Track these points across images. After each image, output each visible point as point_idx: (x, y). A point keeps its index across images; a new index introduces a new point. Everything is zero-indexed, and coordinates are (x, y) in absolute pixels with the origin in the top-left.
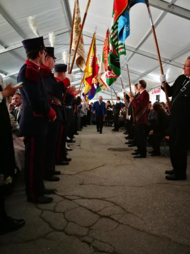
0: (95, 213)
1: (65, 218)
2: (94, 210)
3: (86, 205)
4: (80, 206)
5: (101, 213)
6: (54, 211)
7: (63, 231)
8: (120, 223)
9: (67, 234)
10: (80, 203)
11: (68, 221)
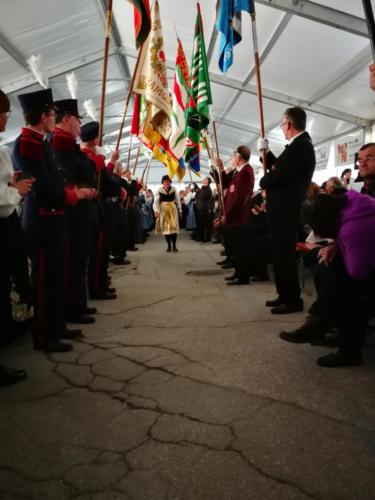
0: (141, 364)
1: (91, 371)
2: (139, 361)
3: (128, 354)
4: (119, 356)
5: (149, 364)
6: (77, 363)
7: (86, 387)
8: (175, 375)
9: (91, 390)
10: (119, 353)
11: (96, 375)
